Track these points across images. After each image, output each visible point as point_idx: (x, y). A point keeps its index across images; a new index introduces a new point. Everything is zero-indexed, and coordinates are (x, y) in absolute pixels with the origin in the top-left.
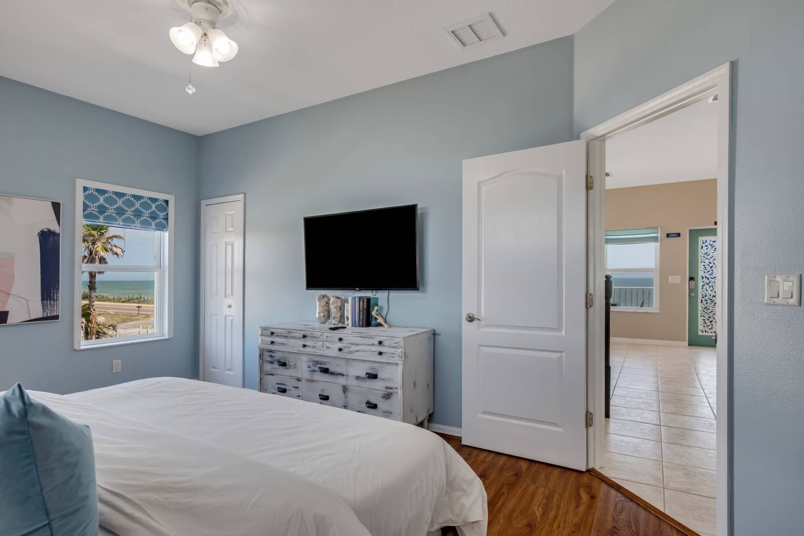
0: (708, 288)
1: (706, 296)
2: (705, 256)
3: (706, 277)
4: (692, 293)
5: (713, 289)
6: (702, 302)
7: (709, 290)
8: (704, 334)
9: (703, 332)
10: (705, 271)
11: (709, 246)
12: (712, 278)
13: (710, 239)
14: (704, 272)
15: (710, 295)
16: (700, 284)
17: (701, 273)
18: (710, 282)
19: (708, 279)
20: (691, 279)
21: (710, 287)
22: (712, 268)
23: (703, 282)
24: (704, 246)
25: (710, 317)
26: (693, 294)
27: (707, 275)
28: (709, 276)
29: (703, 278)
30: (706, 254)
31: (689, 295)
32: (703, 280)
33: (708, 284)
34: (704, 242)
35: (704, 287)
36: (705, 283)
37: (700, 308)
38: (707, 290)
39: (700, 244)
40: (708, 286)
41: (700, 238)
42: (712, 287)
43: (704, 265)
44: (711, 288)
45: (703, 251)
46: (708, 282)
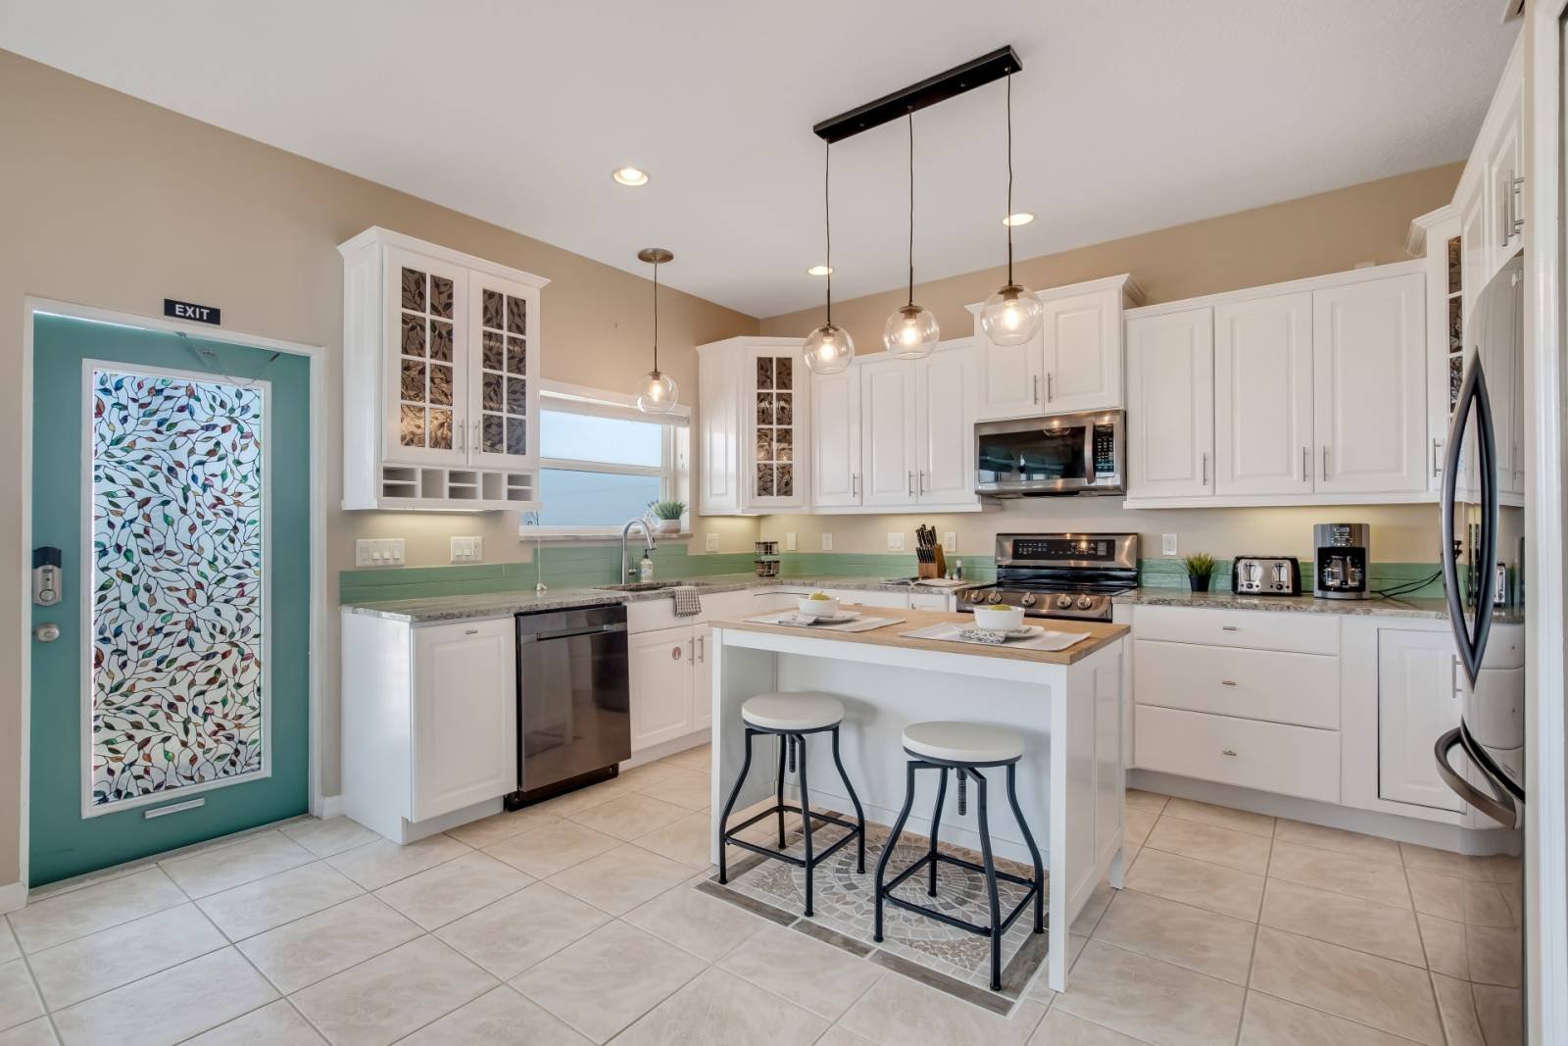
0: (127, 597)
1: (117, 633)
2: (116, 451)
3: (118, 548)
4: (47, 625)
5: (153, 600)
6: (98, 662)
7: (133, 608)
8: (115, 805)
9: (104, 800)
10: (114, 519)
11: (133, 408)
12: (146, 552)
13: (140, 377)
14: (111, 525)
15: (139, 628)
16: (93, 579)
17: (94, 531)
18: (135, 572)
19: (128, 554)
20: (45, 556)
21: (135, 593)
22: (147, 509)
23: (105, 569)
24: (108, 407)
25: (137, 726)
26: (56, 632)
27: (125, 538)
28: (132, 544)
29: (104, 553)
30: (117, 441)
31: (34, 633)
32: (104, 562)
33: (129, 579)
34: (108, 386)
35: (111, 594)
36: (112, 573)
37: (91, 693)
38: (123, 607)
39: (91, 394)
40: (127, 588)
41: (87, 363)
42: (148, 589)
43: (109, 494)
44: (144, 596)
45: (105, 430)
46: (128, 569)
